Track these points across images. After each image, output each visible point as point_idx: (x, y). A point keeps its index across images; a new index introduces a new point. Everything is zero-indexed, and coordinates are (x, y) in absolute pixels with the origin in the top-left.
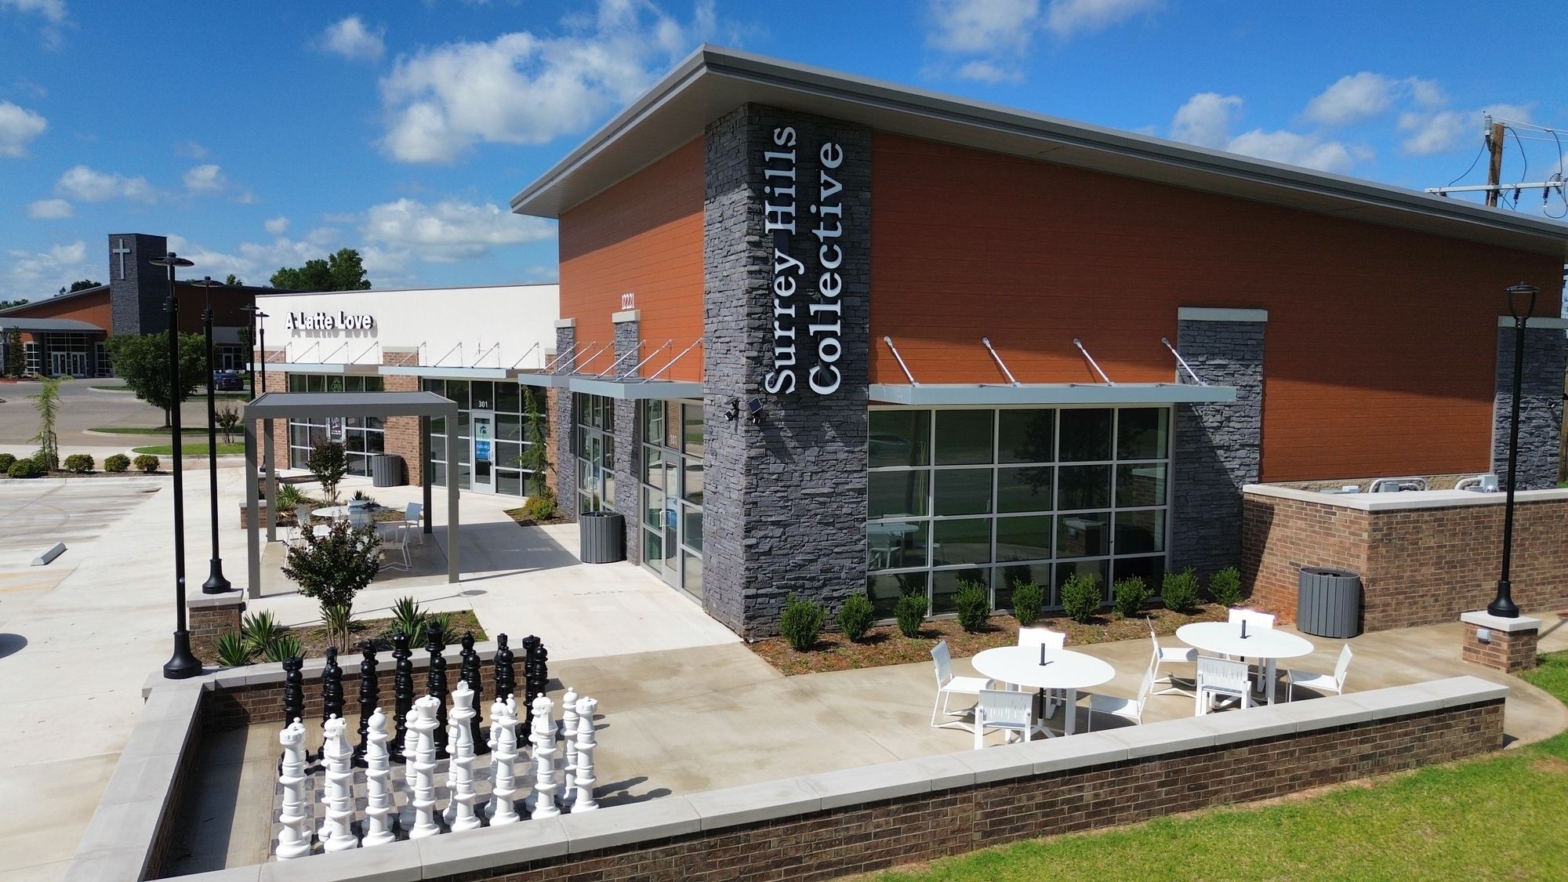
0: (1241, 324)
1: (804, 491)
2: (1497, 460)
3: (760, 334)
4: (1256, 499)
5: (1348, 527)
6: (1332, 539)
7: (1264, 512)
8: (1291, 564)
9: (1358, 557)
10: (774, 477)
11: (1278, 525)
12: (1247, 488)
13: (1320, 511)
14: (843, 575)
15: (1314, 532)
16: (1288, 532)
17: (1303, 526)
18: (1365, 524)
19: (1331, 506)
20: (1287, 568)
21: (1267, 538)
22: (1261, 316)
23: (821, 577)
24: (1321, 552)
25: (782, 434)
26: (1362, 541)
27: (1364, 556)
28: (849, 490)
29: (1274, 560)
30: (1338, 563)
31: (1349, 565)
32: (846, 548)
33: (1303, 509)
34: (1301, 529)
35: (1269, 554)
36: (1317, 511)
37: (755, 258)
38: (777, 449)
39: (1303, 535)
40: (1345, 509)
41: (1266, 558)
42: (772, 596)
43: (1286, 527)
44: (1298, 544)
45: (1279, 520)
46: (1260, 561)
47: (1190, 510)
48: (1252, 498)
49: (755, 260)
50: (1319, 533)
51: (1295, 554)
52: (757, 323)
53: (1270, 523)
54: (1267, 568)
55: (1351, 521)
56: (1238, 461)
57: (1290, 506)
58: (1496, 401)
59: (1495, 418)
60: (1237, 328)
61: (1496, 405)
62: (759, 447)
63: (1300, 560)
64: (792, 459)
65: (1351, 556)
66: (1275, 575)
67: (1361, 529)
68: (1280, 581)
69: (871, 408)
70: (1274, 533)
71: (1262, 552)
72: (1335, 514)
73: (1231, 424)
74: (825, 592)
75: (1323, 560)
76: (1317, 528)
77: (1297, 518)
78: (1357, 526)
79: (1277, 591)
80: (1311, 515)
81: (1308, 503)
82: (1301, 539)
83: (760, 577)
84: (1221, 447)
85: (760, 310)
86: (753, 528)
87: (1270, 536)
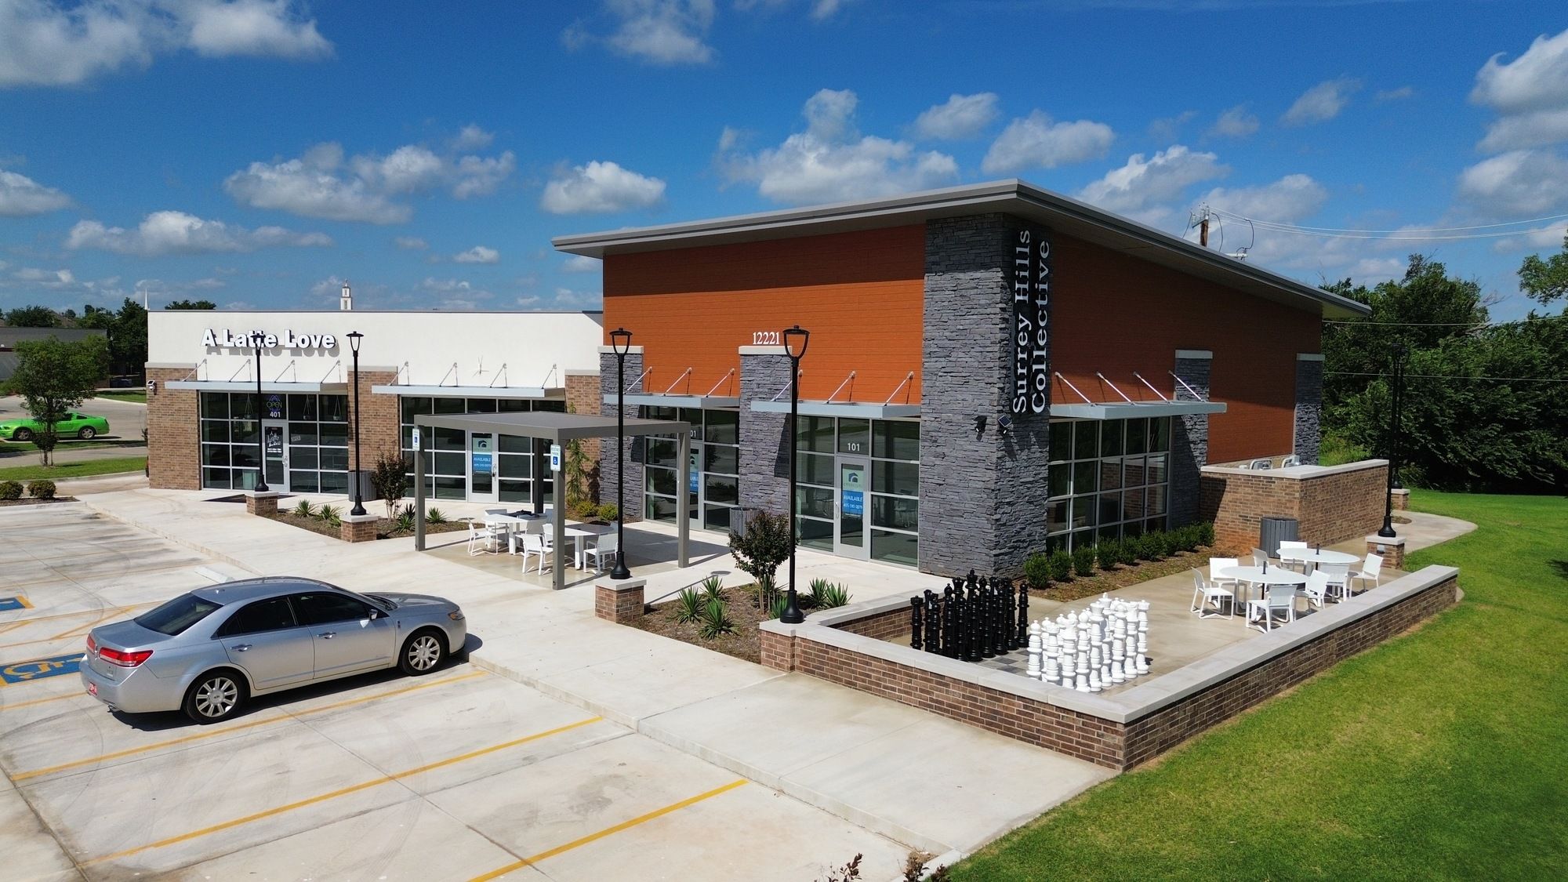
0: (1202, 360)
1: (1022, 480)
2: (1296, 446)
3: (1004, 372)
4: (1211, 476)
5: (1284, 490)
6: (1272, 499)
7: (1218, 486)
8: (1240, 516)
9: (1292, 508)
10: (1009, 471)
11: (1230, 492)
12: (1203, 469)
13: (1263, 481)
14: (1037, 538)
15: (1259, 495)
16: (1238, 496)
17: (1250, 491)
18: (1297, 487)
19: (1271, 478)
20: (1236, 519)
21: (1221, 501)
22: (1208, 355)
23: (1028, 540)
24: (1263, 507)
25: (1012, 440)
26: (1295, 498)
27: (1296, 507)
28: (1041, 478)
29: (1227, 514)
30: (1277, 513)
31: (1285, 514)
32: (1038, 519)
33: (1249, 480)
34: (1248, 494)
35: (1222, 511)
36: (1260, 481)
37: (1004, 319)
38: (1011, 453)
39: (1250, 497)
40: (1282, 479)
41: (1220, 514)
42: (1005, 554)
43: (1236, 493)
44: (1245, 503)
45: (1231, 488)
46: (1216, 516)
47: (1179, 484)
48: (1208, 475)
49: (1005, 320)
50: (1262, 495)
51: (1244, 510)
52: (1004, 364)
53: (1224, 491)
54: (1220, 520)
55: (1286, 487)
56: (1198, 451)
57: (1239, 479)
58: (1296, 408)
59: (1295, 419)
60: (1200, 363)
61: (1296, 411)
62: (1001, 450)
63: (1247, 513)
64: (1016, 458)
65: (1287, 508)
66: (1227, 524)
67: (1294, 491)
68: (1231, 528)
69: (1051, 421)
70: (1227, 497)
71: (1218, 510)
72: (1274, 482)
73: (1197, 427)
74: (1029, 551)
75: (1265, 512)
76: (1260, 492)
77: (1245, 486)
78: (1291, 489)
79: (1229, 535)
80: (1256, 484)
81: (1253, 477)
82: (1247, 500)
83: (1001, 541)
84: (1192, 442)
85: (1004, 355)
86: (998, 507)
87: (1223, 499)
